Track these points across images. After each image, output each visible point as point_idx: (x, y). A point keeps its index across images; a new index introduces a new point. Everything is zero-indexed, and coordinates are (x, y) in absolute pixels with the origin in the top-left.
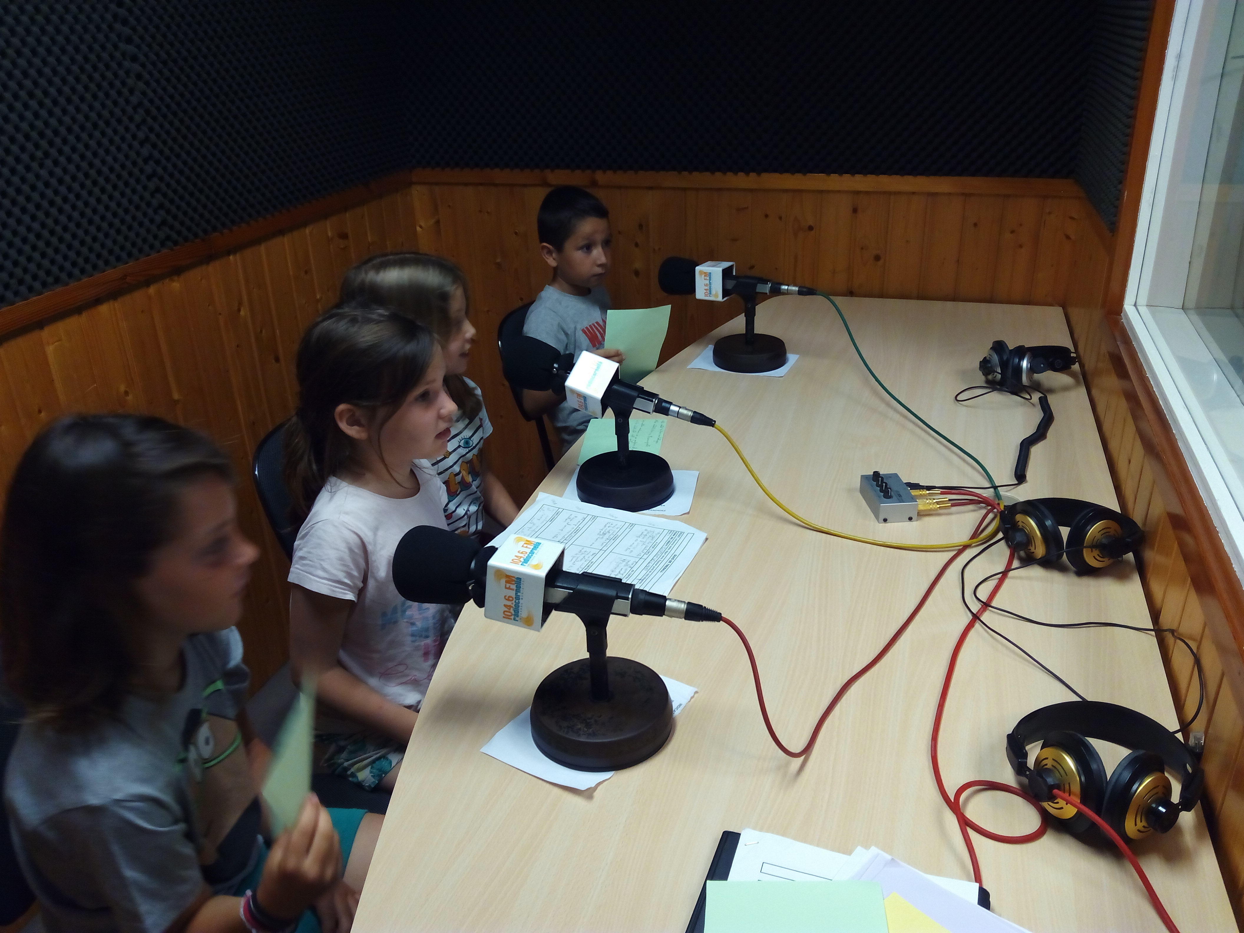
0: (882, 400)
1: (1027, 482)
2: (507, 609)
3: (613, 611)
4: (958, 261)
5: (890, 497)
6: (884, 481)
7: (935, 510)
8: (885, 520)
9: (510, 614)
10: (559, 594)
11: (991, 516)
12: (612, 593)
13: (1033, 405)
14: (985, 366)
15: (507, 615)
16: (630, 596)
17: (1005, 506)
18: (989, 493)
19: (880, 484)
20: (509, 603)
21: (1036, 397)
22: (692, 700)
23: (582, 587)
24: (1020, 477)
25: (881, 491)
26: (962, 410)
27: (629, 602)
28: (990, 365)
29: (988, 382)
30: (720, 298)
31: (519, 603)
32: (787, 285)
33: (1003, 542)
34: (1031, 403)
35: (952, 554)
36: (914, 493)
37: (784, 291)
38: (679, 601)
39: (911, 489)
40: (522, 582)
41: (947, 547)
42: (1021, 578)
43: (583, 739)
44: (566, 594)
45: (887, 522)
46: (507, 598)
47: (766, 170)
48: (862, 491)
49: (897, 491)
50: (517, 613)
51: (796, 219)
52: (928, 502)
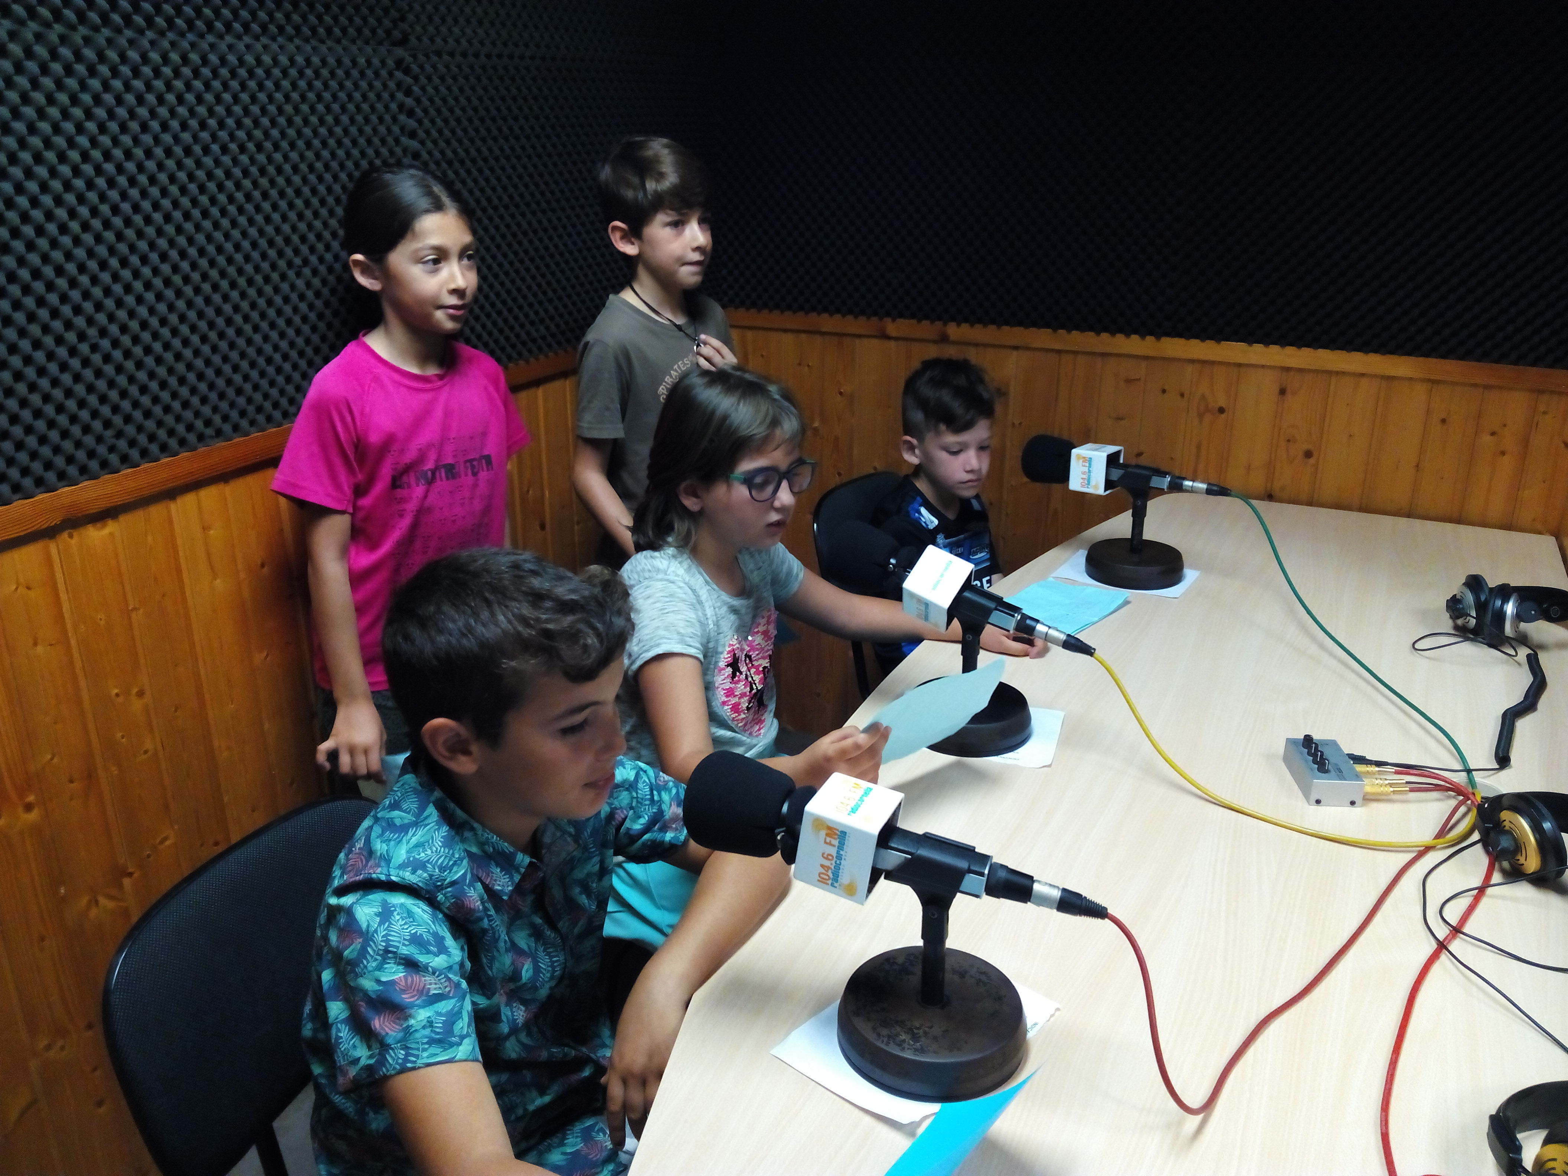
0: (1314, 639)
1: (1511, 767)
2: (824, 871)
3: (961, 889)
4: (1417, 466)
5: (1327, 771)
6: (1319, 749)
7: (1387, 794)
8: (1318, 802)
9: (827, 878)
10: (893, 858)
11: (1463, 809)
12: (963, 864)
13: (1519, 664)
14: (1454, 606)
15: (823, 878)
16: (986, 872)
17: (1482, 798)
18: (1460, 778)
19: (1313, 752)
20: (827, 863)
21: (1523, 653)
22: (1052, 1019)
23: (924, 852)
24: (1503, 760)
25: (1315, 762)
26: (1421, 662)
27: (985, 879)
28: (1461, 606)
29: (1456, 628)
30: (1101, 491)
31: (840, 864)
32: (1191, 480)
33: (1479, 846)
34: (1516, 662)
35: (1411, 856)
36: (1360, 768)
37: (1187, 488)
38: (1051, 885)
39: (1354, 763)
40: (847, 837)
41: (1403, 847)
42: (1503, 898)
43: (908, 1055)
44: (903, 859)
45: (1321, 804)
46: (825, 856)
47: (1168, 334)
48: (1286, 759)
49: (1336, 764)
50: (836, 877)
51: (1203, 397)
52: (1377, 782)
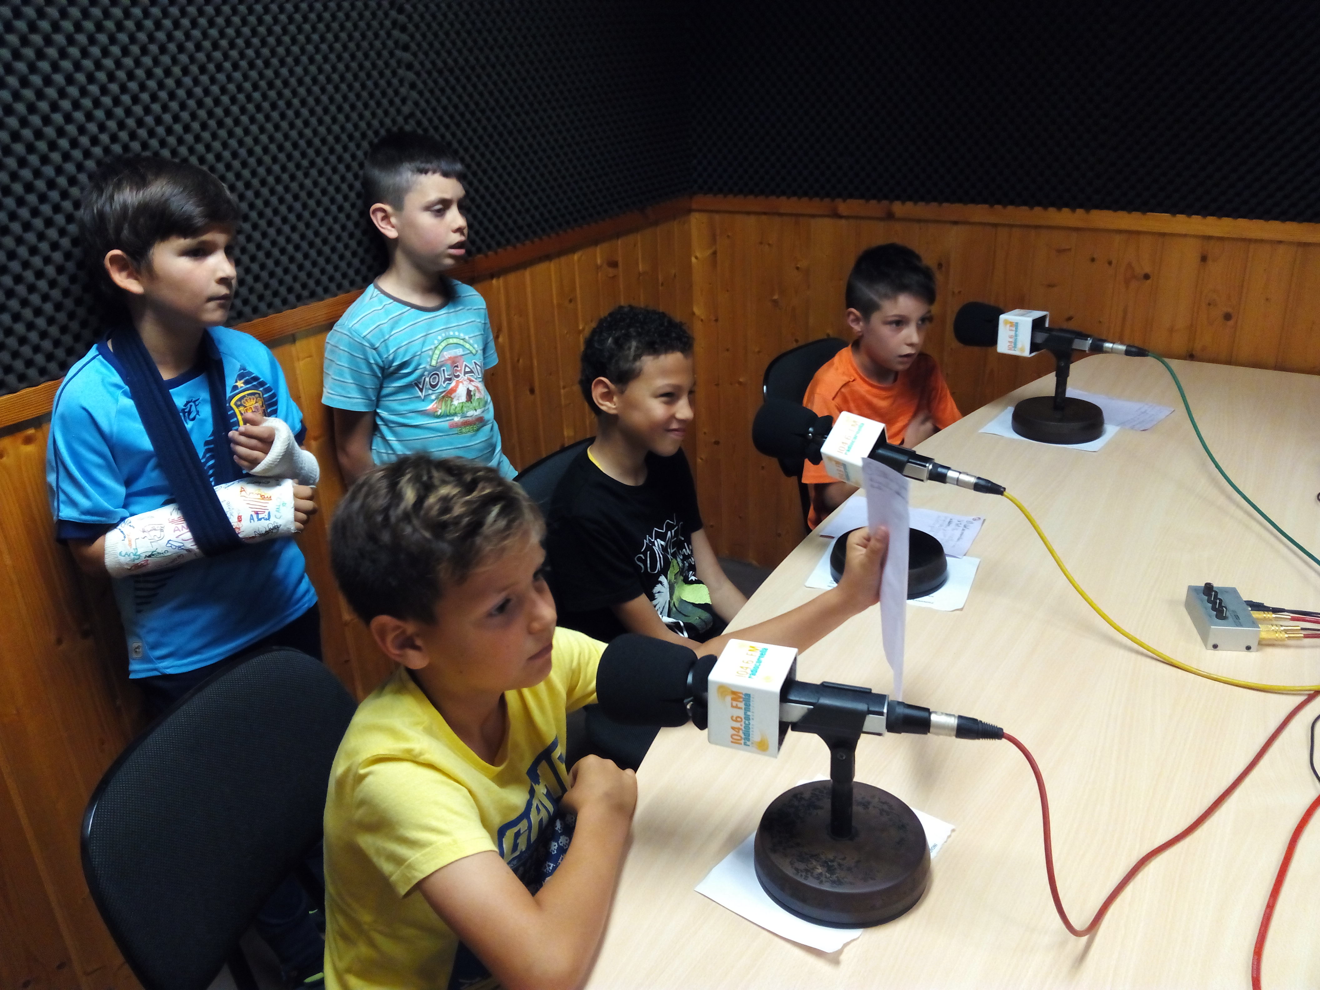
0: (1223, 491)
2: (735, 733)
3: (864, 730)
5: (1224, 618)
6: (1219, 597)
7: (1282, 640)
8: (1215, 647)
9: (739, 738)
12: (861, 706)
15: (736, 739)
16: (885, 711)
19: (1212, 599)
20: (737, 725)
22: (949, 839)
23: (825, 701)
25: (1214, 609)
27: (884, 718)
30: (1026, 353)
31: (749, 724)
32: (1111, 343)
35: (1302, 698)
36: (1256, 615)
37: (1108, 349)
38: (946, 714)
39: (1251, 610)
40: (752, 699)
41: (1295, 690)
44: (806, 710)
45: (1218, 648)
46: (734, 719)
48: (1188, 605)
49: (1234, 611)
50: (747, 737)
51: (1129, 265)
52: (1273, 628)
